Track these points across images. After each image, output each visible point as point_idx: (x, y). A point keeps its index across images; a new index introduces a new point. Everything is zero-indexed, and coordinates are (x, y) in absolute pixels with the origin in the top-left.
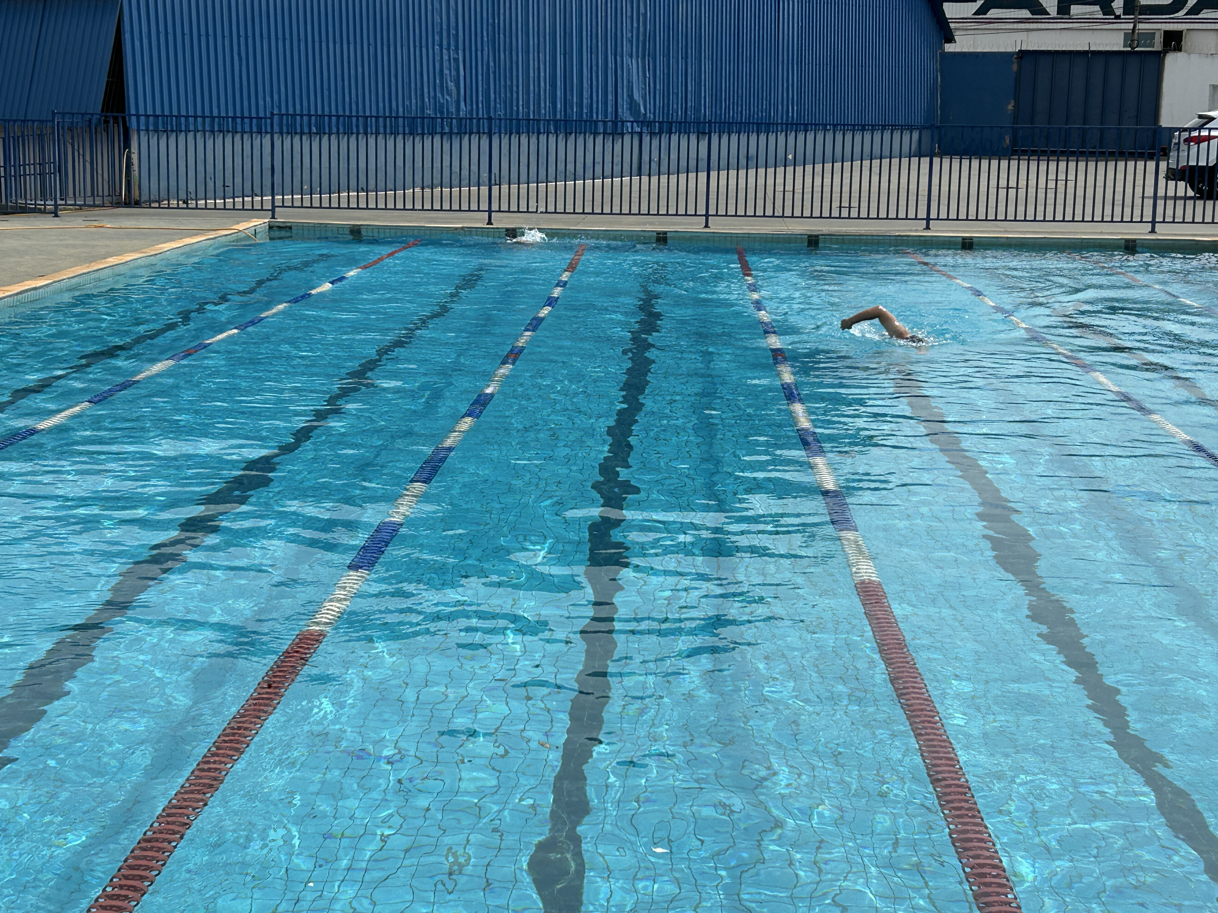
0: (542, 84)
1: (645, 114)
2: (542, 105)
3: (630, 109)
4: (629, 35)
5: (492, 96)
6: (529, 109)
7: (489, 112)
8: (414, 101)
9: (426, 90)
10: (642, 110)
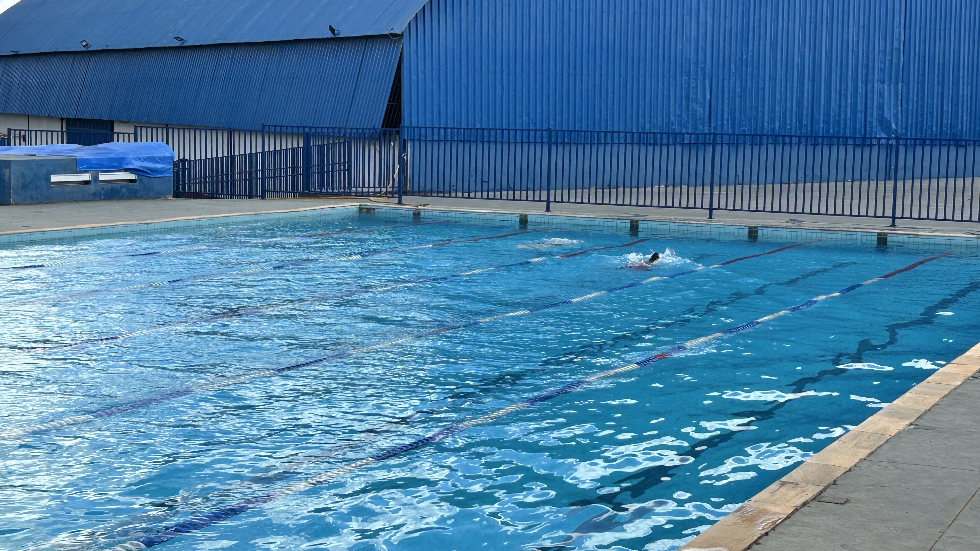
0: (789, 105)
1: (896, 131)
2: (788, 122)
3: (882, 126)
4: (882, 66)
5: (738, 115)
6: (774, 124)
7: (733, 127)
8: (660, 119)
9: (672, 110)
10: (893, 126)
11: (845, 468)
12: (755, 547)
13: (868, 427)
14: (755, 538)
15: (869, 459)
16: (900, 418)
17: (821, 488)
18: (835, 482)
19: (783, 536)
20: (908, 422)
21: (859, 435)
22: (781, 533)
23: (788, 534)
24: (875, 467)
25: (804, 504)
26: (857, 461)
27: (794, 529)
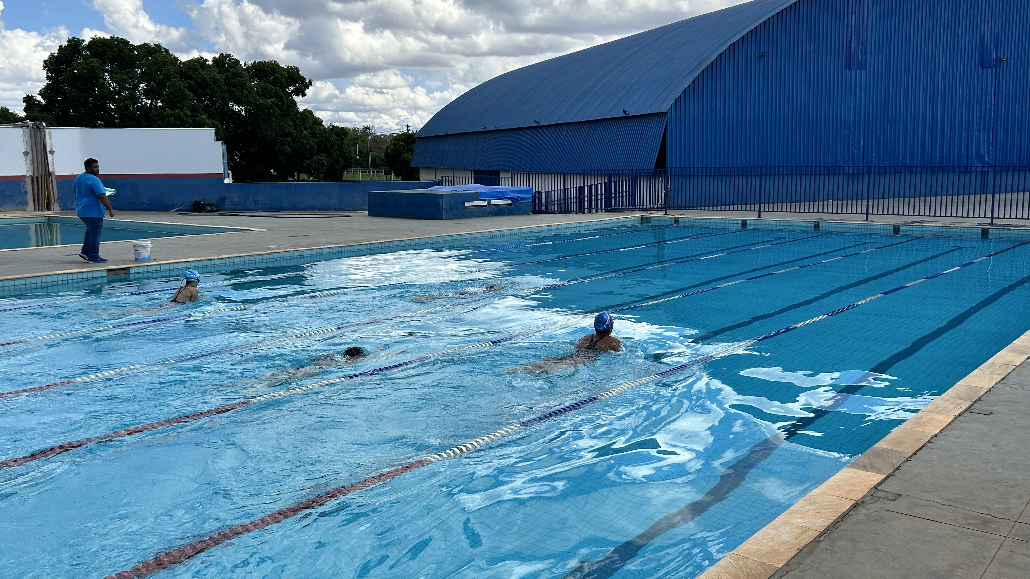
1: (989, 162)
3: (978, 159)
4: (979, 120)
5: (882, 154)
6: (906, 159)
7: (879, 162)
8: (830, 158)
10: (987, 159)
11: (986, 389)
12: (929, 445)
13: (998, 360)
14: (928, 439)
15: (1001, 382)
16: (1021, 354)
17: (971, 403)
18: (979, 399)
19: (948, 437)
20: (1027, 357)
21: (992, 365)
22: (947, 435)
23: (952, 436)
24: (1008, 389)
25: (959, 415)
26: (994, 384)
27: (955, 432)
